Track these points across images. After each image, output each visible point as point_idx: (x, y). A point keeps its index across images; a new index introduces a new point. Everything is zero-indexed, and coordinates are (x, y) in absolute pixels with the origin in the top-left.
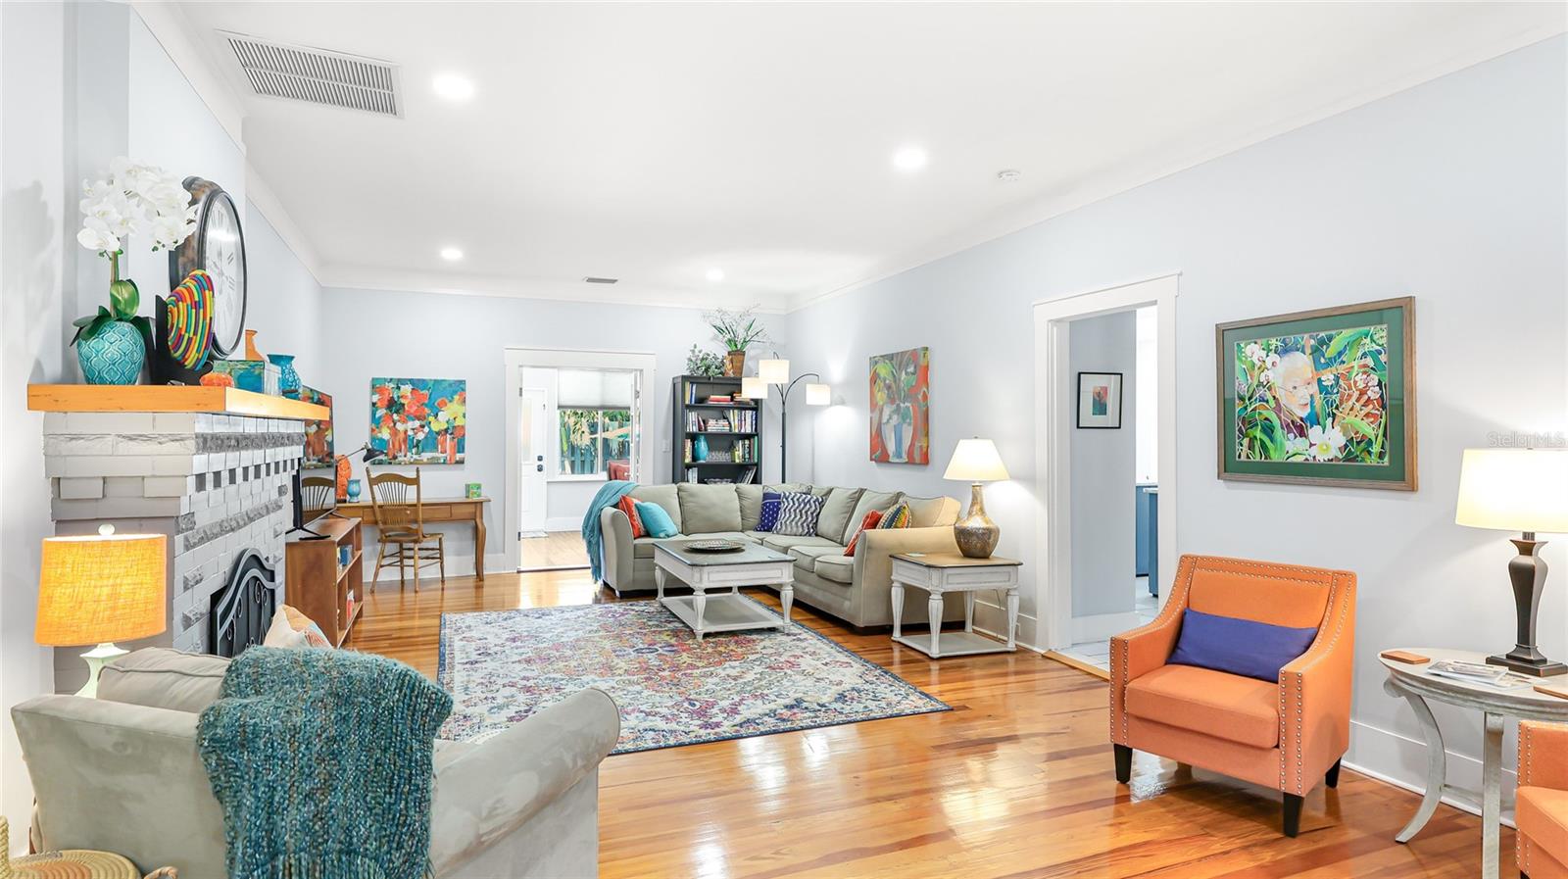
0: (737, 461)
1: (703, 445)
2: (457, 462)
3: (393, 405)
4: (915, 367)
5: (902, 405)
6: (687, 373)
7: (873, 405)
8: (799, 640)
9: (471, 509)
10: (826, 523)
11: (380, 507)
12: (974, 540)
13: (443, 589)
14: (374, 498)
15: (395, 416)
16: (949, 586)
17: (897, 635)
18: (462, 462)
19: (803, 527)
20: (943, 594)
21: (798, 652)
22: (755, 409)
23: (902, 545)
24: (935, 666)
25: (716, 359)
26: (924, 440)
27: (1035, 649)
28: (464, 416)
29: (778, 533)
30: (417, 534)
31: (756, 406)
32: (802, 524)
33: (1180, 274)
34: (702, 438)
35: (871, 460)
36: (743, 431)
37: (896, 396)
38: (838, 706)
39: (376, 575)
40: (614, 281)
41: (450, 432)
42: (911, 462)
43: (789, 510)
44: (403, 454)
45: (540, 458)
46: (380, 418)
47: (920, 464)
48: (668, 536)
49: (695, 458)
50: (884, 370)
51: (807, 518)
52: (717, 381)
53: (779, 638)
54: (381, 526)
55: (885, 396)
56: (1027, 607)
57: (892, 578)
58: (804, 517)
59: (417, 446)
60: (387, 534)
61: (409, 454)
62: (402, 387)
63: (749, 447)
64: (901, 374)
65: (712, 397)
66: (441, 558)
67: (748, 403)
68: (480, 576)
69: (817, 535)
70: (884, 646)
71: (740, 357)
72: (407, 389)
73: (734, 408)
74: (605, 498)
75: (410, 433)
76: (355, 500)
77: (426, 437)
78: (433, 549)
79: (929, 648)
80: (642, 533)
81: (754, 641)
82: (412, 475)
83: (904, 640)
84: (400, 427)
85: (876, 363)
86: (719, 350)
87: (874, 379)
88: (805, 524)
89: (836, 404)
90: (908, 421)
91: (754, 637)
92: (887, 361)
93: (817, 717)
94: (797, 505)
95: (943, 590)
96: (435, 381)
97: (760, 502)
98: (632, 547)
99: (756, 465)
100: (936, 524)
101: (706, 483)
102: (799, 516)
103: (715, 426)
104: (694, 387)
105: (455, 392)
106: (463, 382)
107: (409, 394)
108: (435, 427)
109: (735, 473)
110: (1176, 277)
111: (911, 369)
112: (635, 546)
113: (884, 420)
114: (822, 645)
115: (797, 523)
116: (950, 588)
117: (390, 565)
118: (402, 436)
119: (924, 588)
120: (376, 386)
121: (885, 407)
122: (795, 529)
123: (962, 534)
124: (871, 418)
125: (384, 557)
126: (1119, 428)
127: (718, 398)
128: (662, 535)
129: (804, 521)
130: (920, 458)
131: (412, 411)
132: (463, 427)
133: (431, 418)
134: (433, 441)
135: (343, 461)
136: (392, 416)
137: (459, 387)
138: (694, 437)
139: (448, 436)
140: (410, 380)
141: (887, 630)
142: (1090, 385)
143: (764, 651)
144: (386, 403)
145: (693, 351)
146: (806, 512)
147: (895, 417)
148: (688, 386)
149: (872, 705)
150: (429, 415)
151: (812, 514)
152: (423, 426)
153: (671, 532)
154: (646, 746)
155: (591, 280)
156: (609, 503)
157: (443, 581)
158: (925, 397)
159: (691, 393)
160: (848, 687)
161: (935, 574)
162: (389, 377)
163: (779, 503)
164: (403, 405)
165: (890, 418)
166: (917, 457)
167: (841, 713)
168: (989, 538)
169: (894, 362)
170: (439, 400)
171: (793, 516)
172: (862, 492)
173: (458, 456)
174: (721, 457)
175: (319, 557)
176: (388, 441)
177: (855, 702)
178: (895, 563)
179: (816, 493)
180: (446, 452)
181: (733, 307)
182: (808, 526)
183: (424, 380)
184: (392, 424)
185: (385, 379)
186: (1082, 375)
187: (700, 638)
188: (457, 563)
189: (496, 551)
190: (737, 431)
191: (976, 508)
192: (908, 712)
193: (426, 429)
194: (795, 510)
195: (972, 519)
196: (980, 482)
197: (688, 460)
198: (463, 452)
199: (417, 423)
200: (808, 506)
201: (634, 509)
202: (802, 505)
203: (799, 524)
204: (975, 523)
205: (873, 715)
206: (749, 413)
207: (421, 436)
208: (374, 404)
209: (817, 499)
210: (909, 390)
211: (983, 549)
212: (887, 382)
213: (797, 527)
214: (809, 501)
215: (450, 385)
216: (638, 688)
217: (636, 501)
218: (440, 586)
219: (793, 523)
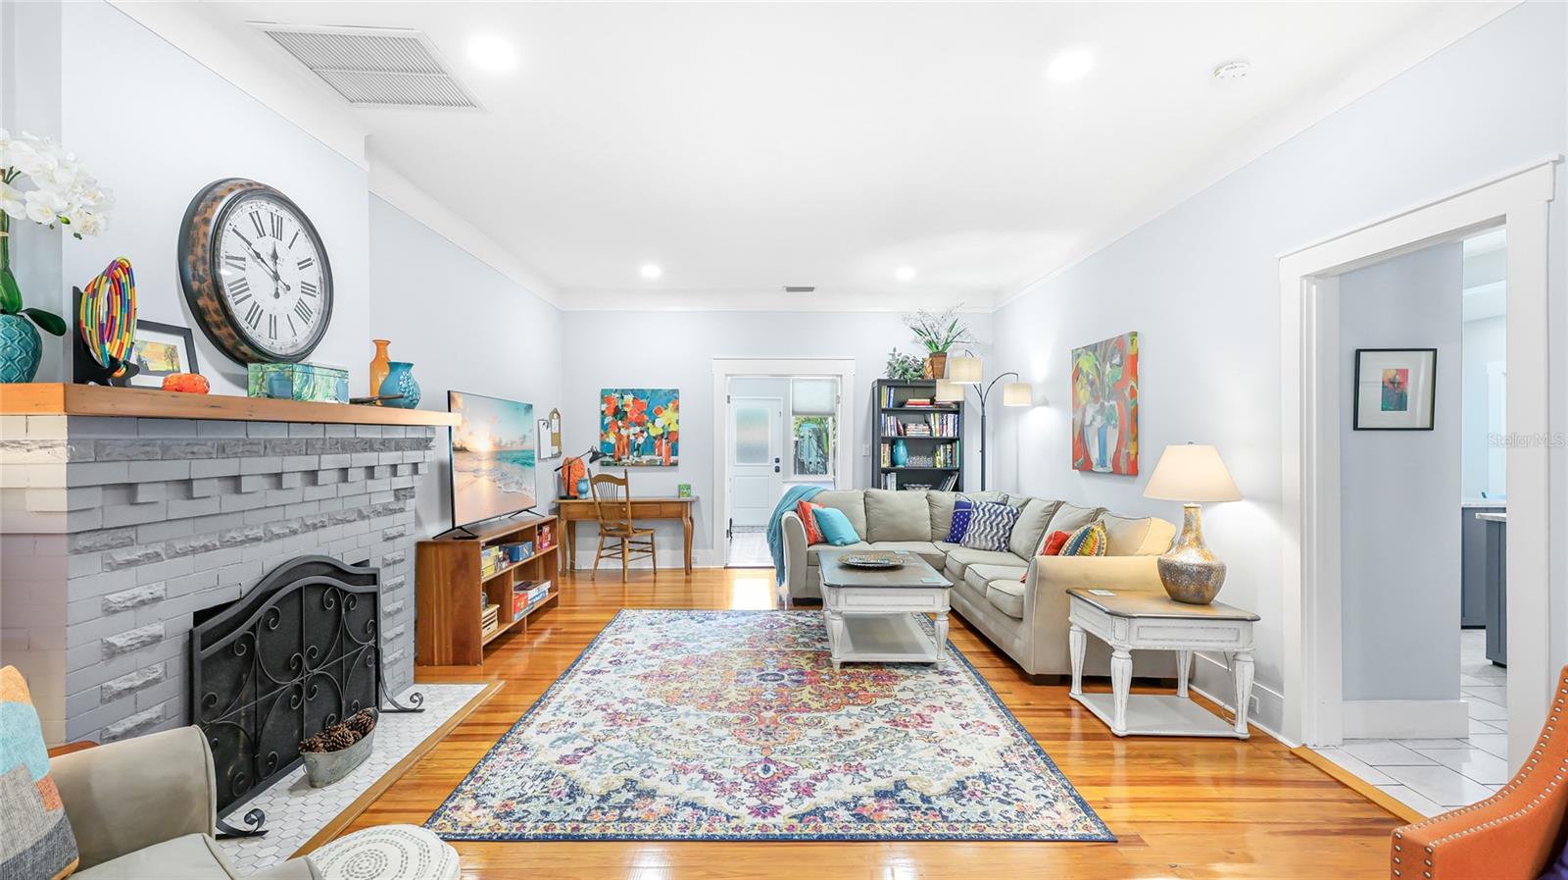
0: (938, 466)
1: (901, 450)
2: (672, 464)
3: (618, 413)
4: (1121, 358)
5: (1106, 404)
6: (885, 377)
7: (1076, 404)
8: (952, 683)
9: (677, 508)
10: (1020, 538)
11: (600, 503)
12: (1185, 580)
13: (655, 581)
14: (594, 496)
15: (620, 423)
16: (1143, 642)
17: (1076, 690)
18: (675, 464)
19: (993, 541)
20: (1132, 652)
21: (940, 702)
22: (956, 412)
23: (1086, 577)
24: (1120, 748)
25: (915, 361)
26: (1131, 445)
27: (1280, 738)
28: (677, 422)
29: (966, 546)
30: (627, 530)
31: (957, 409)
32: (992, 538)
33: (1560, 161)
34: (901, 443)
35: (1074, 468)
36: (944, 435)
37: (1100, 394)
38: (946, 803)
39: (596, 564)
40: (811, 289)
41: (665, 436)
42: (1116, 471)
43: (979, 521)
44: (626, 457)
45: (777, 461)
46: (608, 424)
47: (1127, 474)
48: (846, 544)
49: (893, 463)
50: (1087, 364)
51: (998, 532)
52: (914, 384)
53: (930, 676)
54: (601, 521)
55: (1088, 394)
56: (1265, 675)
57: (1070, 619)
58: (995, 530)
59: (638, 449)
60: (607, 528)
61: (631, 457)
62: (625, 397)
63: (951, 452)
64: (1105, 367)
65: (910, 400)
66: (653, 552)
67: (949, 406)
68: (688, 569)
69: (1009, 551)
70: (1054, 704)
71: (941, 359)
72: (629, 398)
73: (934, 412)
74: (788, 502)
75: (632, 438)
76: (584, 496)
77: (645, 442)
78: (647, 543)
79: (1113, 718)
80: (820, 539)
81: (896, 677)
82: (622, 476)
83: (1085, 700)
84: (624, 432)
85: (1079, 355)
86: (921, 353)
87: (1077, 374)
88: (995, 538)
89: (1039, 405)
90: (1113, 422)
91: (901, 671)
92: (1090, 353)
93: (907, 820)
94: (987, 516)
95: (1131, 648)
96: (653, 390)
97: (952, 511)
98: (806, 555)
99: (958, 470)
100: (1139, 552)
101: (905, 489)
102: (989, 529)
103: (915, 430)
104: (892, 391)
105: (670, 401)
106: (676, 391)
107: (631, 403)
108: (653, 432)
109: (936, 479)
110: (1551, 165)
111: (1116, 360)
112: (808, 552)
113: (1087, 423)
114: (977, 696)
115: (986, 536)
116: (1141, 645)
117: (608, 556)
118: (625, 440)
119: (1105, 640)
120: (605, 396)
121: (1088, 408)
122: (984, 543)
123: (1168, 571)
124: (1074, 420)
125: (603, 549)
126: (1432, 428)
127: (916, 401)
128: (838, 542)
129: (995, 534)
130: (1128, 467)
131: (633, 418)
132: (676, 433)
133: (649, 425)
134: (650, 445)
135: (577, 461)
136: (617, 422)
137: (672, 396)
138: (893, 442)
139: (664, 441)
140: (632, 390)
141: (1065, 680)
142: (1375, 371)
143: (900, 695)
144: (612, 411)
145: (893, 355)
146: (997, 525)
147: (1099, 418)
148: (885, 390)
149: (995, 809)
150: (648, 421)
151: (1004, 526)
152: (642, 432)
153: (848, 539)
154: (668, 832)
155: (790, 289)
156: (790, 508)
157: (655, 573)
158: (1133, 393)
159: (887, 399)
160: (975, 769)
161: (1120, 623)
162: (614, 388)
163: (970, 513)
164: (626, 413)
165: (1094, 419)
166: (1123, 465)
167: (945, 819)
168: (1208, 579)
169: (1097, 354)
170: (656, 408)
171: (982, 528)
172: (1058, 505)
173: (673, 459)
174: (921, 462)
175: (465, 555)
176: (614, 445)
177: (974, 802)
178: (1073, 600)
179: (1014, 502)
180: (661, 455)
181: (935, 307)
182: (999, 540)
183: (643, 390)
184: (617, 430)
185: (612, 390)
186: (1362, 353)
187: (837, 669)
188: (668, 557)
189: (705, 547)
190: (938, 435)
191: (1191, 536)
192: (1044, 833)
193: (645, 434)
194: (985, 522)
195: (1184, 552)
196: (1196, 502)
197: (885, 464)
198: (677, 455)
199: (638, 429)
200: (1000, 518)
201: (810, 514)
202: (994, 517)
203: (989, 537)
204: (1189, 557)
205: (990, 831)
206: (951, 417)
207: (641, 440)
208: (603, 412)
209: (1012, 511)
210: (1114, 385)
211: (1199, 592)
212: (1091, 377)
213: (986, 540)
214: (1001, 512)
215: (665, 394)
216: (724, 732)
217: (814, 506)
218: (652, 577)
219: (983, 536)
